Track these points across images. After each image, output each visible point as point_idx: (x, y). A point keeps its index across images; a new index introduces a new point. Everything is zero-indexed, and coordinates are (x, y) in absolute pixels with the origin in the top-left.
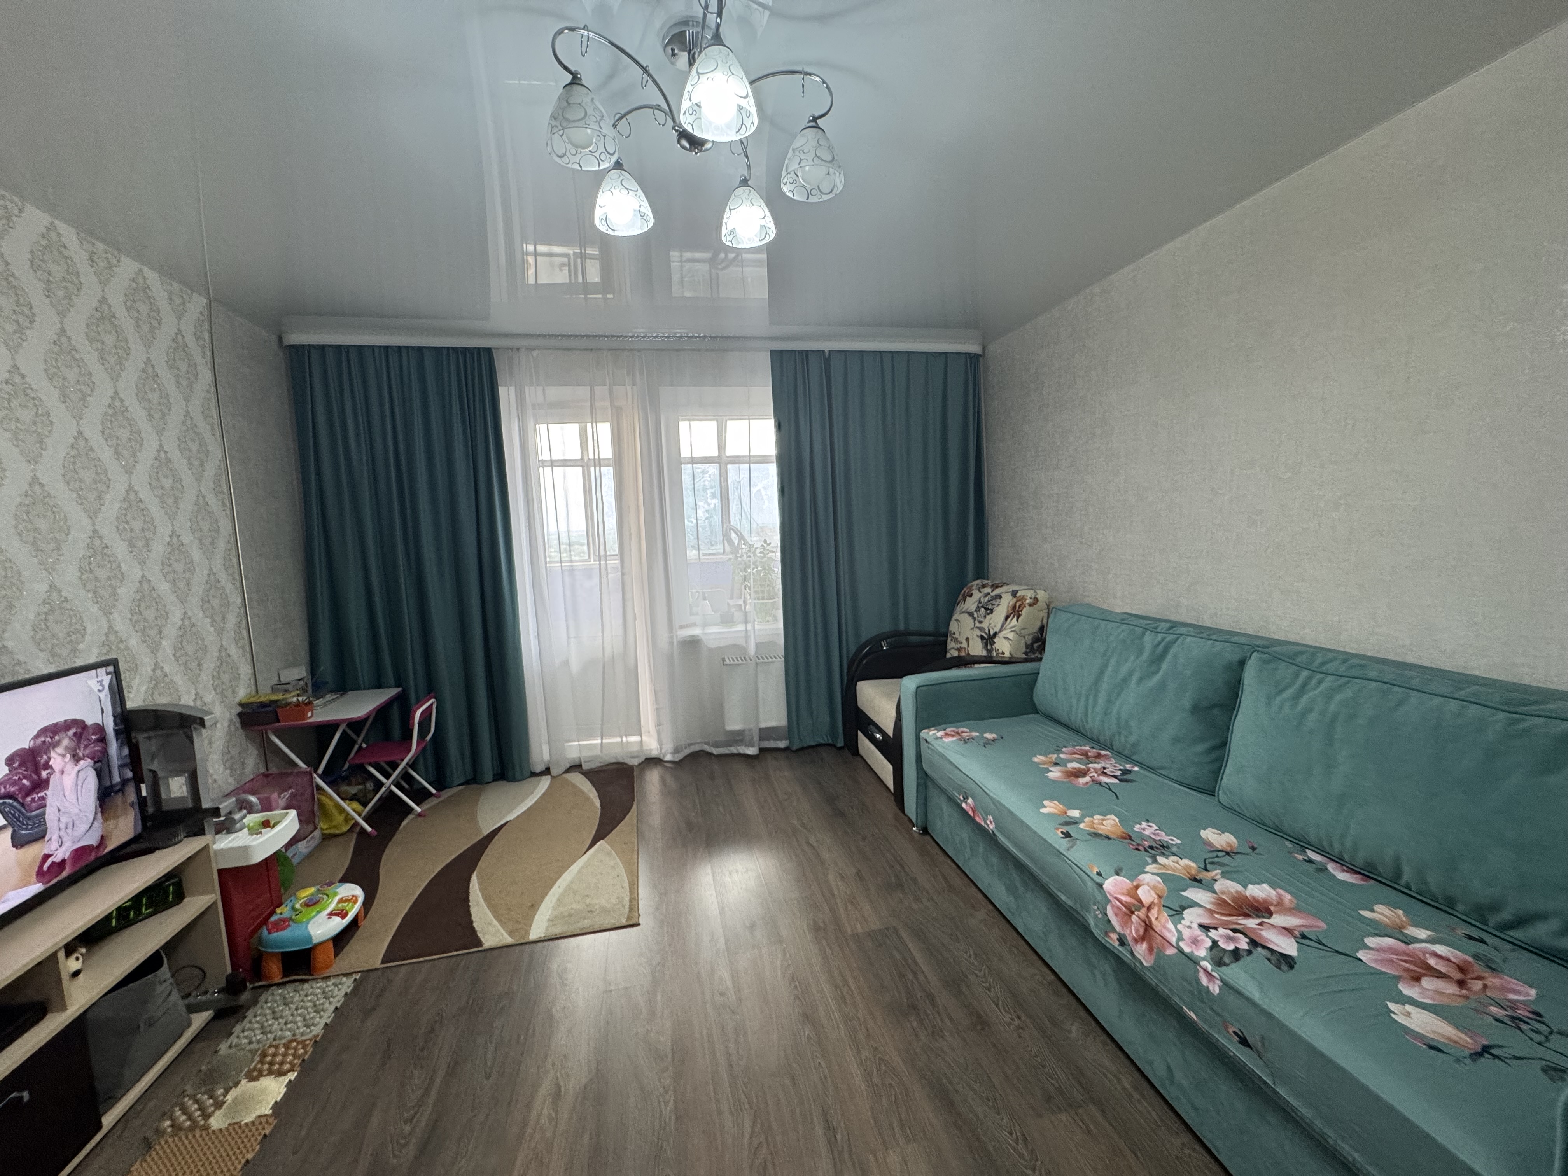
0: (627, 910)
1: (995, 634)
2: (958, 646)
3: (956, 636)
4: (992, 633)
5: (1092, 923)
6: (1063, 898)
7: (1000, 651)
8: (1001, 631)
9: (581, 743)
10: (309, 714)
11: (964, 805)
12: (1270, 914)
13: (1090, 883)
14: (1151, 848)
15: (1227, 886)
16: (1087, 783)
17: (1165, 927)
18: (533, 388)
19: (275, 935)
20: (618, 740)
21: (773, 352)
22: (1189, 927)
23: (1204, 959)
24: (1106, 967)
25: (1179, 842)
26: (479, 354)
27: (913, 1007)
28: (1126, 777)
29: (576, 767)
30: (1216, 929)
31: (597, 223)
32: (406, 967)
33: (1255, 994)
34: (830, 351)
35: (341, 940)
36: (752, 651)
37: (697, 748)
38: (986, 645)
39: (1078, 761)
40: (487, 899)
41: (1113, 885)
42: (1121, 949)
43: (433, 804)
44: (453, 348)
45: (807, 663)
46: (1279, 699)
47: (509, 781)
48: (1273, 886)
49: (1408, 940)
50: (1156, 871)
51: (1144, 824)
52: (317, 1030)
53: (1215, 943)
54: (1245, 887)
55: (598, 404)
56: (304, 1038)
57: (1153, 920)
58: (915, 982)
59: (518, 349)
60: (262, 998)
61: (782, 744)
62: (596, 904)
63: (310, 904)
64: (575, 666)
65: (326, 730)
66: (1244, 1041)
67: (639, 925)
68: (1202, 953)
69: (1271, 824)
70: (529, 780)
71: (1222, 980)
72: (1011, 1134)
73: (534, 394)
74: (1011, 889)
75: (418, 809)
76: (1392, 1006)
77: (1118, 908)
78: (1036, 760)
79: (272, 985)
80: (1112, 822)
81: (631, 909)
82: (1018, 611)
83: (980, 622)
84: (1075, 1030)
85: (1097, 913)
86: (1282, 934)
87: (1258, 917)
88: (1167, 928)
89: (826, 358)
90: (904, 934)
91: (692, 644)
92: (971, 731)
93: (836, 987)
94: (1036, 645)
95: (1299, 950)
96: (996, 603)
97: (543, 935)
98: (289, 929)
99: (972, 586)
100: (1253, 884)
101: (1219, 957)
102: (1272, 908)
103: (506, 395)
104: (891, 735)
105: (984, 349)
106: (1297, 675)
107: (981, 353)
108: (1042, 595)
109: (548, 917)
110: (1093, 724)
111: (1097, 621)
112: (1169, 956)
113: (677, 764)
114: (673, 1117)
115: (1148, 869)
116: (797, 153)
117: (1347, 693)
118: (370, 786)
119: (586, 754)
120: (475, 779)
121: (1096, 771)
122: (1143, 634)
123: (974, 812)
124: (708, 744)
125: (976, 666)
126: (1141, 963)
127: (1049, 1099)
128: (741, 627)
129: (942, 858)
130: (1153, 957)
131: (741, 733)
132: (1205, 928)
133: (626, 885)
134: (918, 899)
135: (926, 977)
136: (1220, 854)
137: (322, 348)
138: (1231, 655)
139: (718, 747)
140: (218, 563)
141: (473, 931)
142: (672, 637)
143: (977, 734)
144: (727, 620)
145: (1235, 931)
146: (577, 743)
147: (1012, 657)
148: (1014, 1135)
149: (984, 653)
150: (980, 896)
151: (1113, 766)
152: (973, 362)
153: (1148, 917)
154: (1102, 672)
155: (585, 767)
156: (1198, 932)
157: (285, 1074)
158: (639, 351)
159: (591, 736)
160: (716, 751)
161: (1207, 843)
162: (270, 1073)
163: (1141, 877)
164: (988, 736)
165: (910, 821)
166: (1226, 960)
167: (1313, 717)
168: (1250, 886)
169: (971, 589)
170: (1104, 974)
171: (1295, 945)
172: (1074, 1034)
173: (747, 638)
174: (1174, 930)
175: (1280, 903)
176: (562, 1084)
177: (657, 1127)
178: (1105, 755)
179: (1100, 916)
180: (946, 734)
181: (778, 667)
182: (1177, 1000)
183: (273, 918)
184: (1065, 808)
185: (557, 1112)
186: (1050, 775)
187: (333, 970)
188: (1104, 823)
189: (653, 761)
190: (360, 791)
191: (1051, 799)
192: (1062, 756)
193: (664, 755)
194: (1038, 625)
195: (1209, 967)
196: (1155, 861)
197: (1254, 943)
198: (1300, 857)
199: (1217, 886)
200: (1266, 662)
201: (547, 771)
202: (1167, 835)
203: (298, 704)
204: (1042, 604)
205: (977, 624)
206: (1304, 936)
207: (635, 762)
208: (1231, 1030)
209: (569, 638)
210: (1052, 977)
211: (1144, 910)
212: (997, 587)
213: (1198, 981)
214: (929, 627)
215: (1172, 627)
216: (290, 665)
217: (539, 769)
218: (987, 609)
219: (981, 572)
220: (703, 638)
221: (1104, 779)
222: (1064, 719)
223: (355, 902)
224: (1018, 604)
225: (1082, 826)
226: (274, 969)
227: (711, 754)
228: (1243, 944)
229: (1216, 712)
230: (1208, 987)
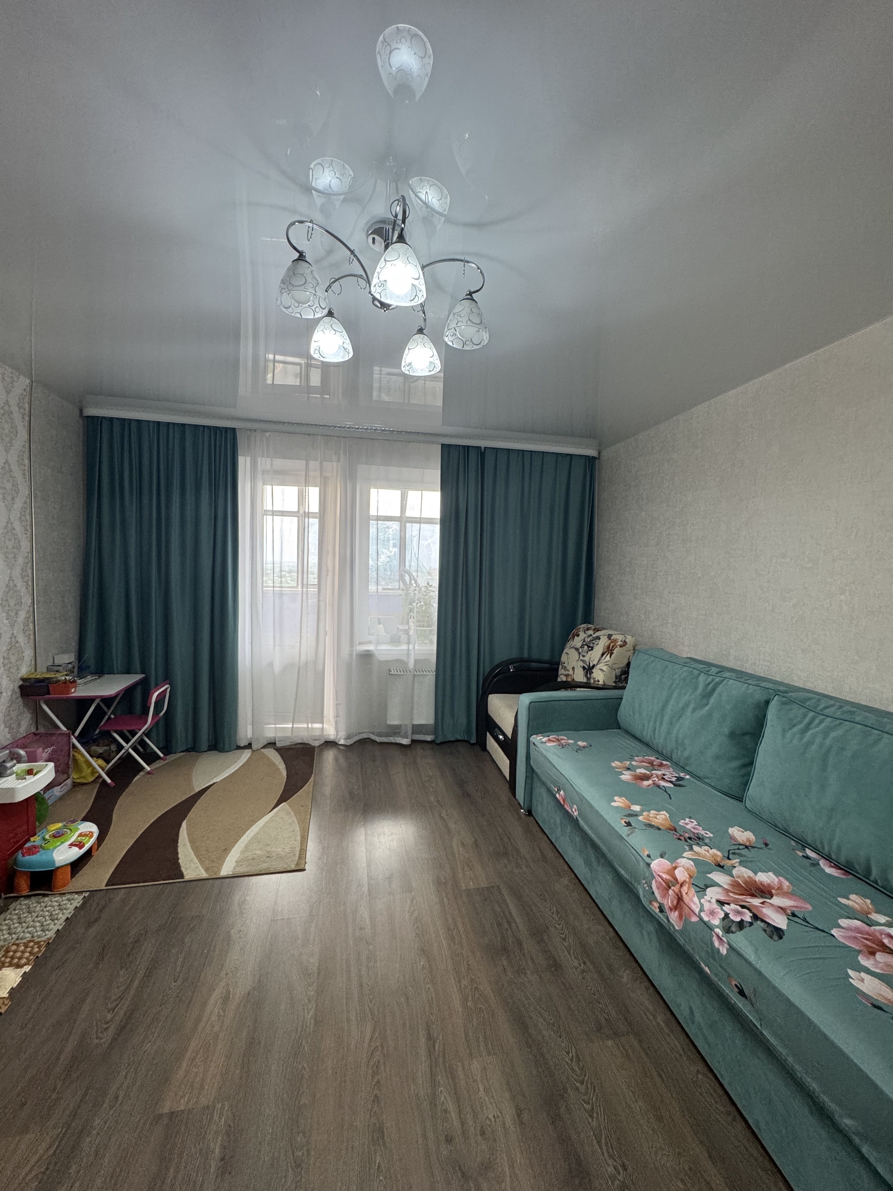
0: (297, 858)
1: (594, 666)
2: (567, 673)
3: (566, 665)
4: (591, 665)
5: (641, 893)
6: (623, 872)
7: (596, 679)
8: (597, 664)
9: (277, 726)
10: (73, 690)
11: (557, 796)
12: (771, 896)
13: (642, 863)
14: (690, 838)
15: (742, 872)
16: (649, 785)
17: (692, 900)
18: (263, 459)
19: (27, 858)
20: (305, 726)
21: (443, 445)
22: (709, 901)
23: (717, 927)
24: (650, 928)
25: (711, 835)
26: (226, 431)
27: (505, 950)
28: (680, 783)
29: (271, 744)
30: (729, 904)
31: (312, 352)
32: (124, 890)
33: (752, 957)
34: (485, 448)
35: (77, 866)
36: (411, 665)
37: (365, 736)
38: (587, 673)
39: (645, 768)
40: (192, 842)
41: (658, 865)
42: (659, 914)
43: (160, 765)
44: (207, 426)
45: (453, 678)
46: (791, 732)
47: (220, 752)
48: (777, 874)
49: (871, 923)
50: (690, 857)
51: (687, 820)
52: (51, 934)
53: (727, 915)
54: (756, 874)
55: (311, 473)
56: (39, 940)
57: (684, 894)
58: (509, 929)
59: (255, 430)
60: (12, 906)
61: (429, 738)
62: (274, 852)
63: (57, 835)
64: (277, 668)
65: (84, 703)
66: (742, 993)
67: (304, 870)
68: (716, 922)
69: (781, 826)
70: (234, 751)
71: (729, 944)
72: (568, 1053)
73: (263, 463)
74: (588, 863)
75: (148, 768)
76: (851, 972)
77: (660, 883)
78: (613, 765)
79: (22, 897)
80: (664, 817)
81: (300, 857)
82: (611, 650)
83: (584, 656)
84: (626, 976)
85: (645, 886)
86: (778, 912)
87: (762, 897)
88: (693, 901)
89: (482, 453)
90: (505, 892)
91: (367, 657)
92: (568, 739)
93: (449, 929)
94: (623, 677)
95: (788, 925)
96: (596, 643)
97: (231, 873)
98: (38, 854)
99: (580, 628)
100: (761, 872)
101: (728, 926)
102: (773, 891)
103: (244, 463)
104: (510, 736)
105: (599, 453)
106: (805, 716)
107: (597, 457)
108: (629, 639)
109: (236, 859)
110: (659, 741)
111: (667, 663)
112: (694, 922)
113: (348, 748)
114: (313, 1022)
115: (685, 855)
116: (456, 316)
117: (839, 732)
118: (113, 747)
119: (280, 734)
120: (194, 748)
121: (657, 776)
122: (699, 675)
123: (564, 800)
124: (373, 733)
125: (578, 689)
126: (674, 927)
127: (599, 1029)
128: (404, 647)
129: (540, 835)
130: (682, 923)
131: (399, 727)
132: (721, 903)
133: (299, 838)
134: (518, 866)
135: (517, 927)
136: (741, 847)
137: (111, 419)
138: (759, 696)
139: (380, 736)
140: (17, 572)
141: (178, 866)
142: (352, 651)
143: (573, 742)
144: (395, 640)
145: (743, 907)
146: (274, 726)
147: (604, 685)
148: (570, 1055)
149: (585, 680)
150: (566, 866)
151: (670, 773)
152: (591, 462)
153: (680, 891)
154: (667, 702)
155: (279, 745)
156: (715, 906)
157: (21, 966)
158: (344, 437)
159: (285, 722)
160: (378, 739)
161: (732, 838)
162: (11, 965)
163: (679, 861)
164: (580, 743)
165: (519, 804)
166: (733, 928)
167: (814, 747)
168: (760, 874)
169: (578, 630)
170: (649, 934)
171: (786, 921)
172: (625, 980)
173: (408, 655)
174: (698, 903)
175: (780, 888)
176: (231, 990)
177: (299, 1029)
178: (666, 765)
179: (647, 888)
180: (549, 740)
181: (430, 679)
182: (697, 958)
183: (28, 845)
184: (630, 804)
185: (224, 1011)
186: (622, 777)
187: (70, 888)
188: (658, 817)
189: (330, 744)
190: (105, 751)
191: (620, 796)
192: (633, 763)
193: (339, 741)
194: (626, 662)
195: (720, 933)
196: (691, 849)
197: (755, 917)
198: (801, 854)
199: (735, 872)
200: (784, 703)
201: (249, 746)
202: (704, 829)
203: (65, 682)
204: (629, 646)
205: (581, 658)
206: (794, 915)
207: (317, 744)
208: (733, 983)
209: (274, 645)
210: (612, 934)
211: (678, 886)
212: (598, 631)
213: (712, 944)
214: (546, 656)
215: (720, 672)
216: (64, 652)
217: (243, 743)
218: (589, 647)
219: (588, 618)
220: (376, 653)
221: (662, 783)
222: (638, 734)
223: (91, 837)
224: (611, 645)
225: (640, 818)
226: (23, 884)
227: (374, 741)
228: (747, 917)
229: (747, 738)
230: (719, 949)
